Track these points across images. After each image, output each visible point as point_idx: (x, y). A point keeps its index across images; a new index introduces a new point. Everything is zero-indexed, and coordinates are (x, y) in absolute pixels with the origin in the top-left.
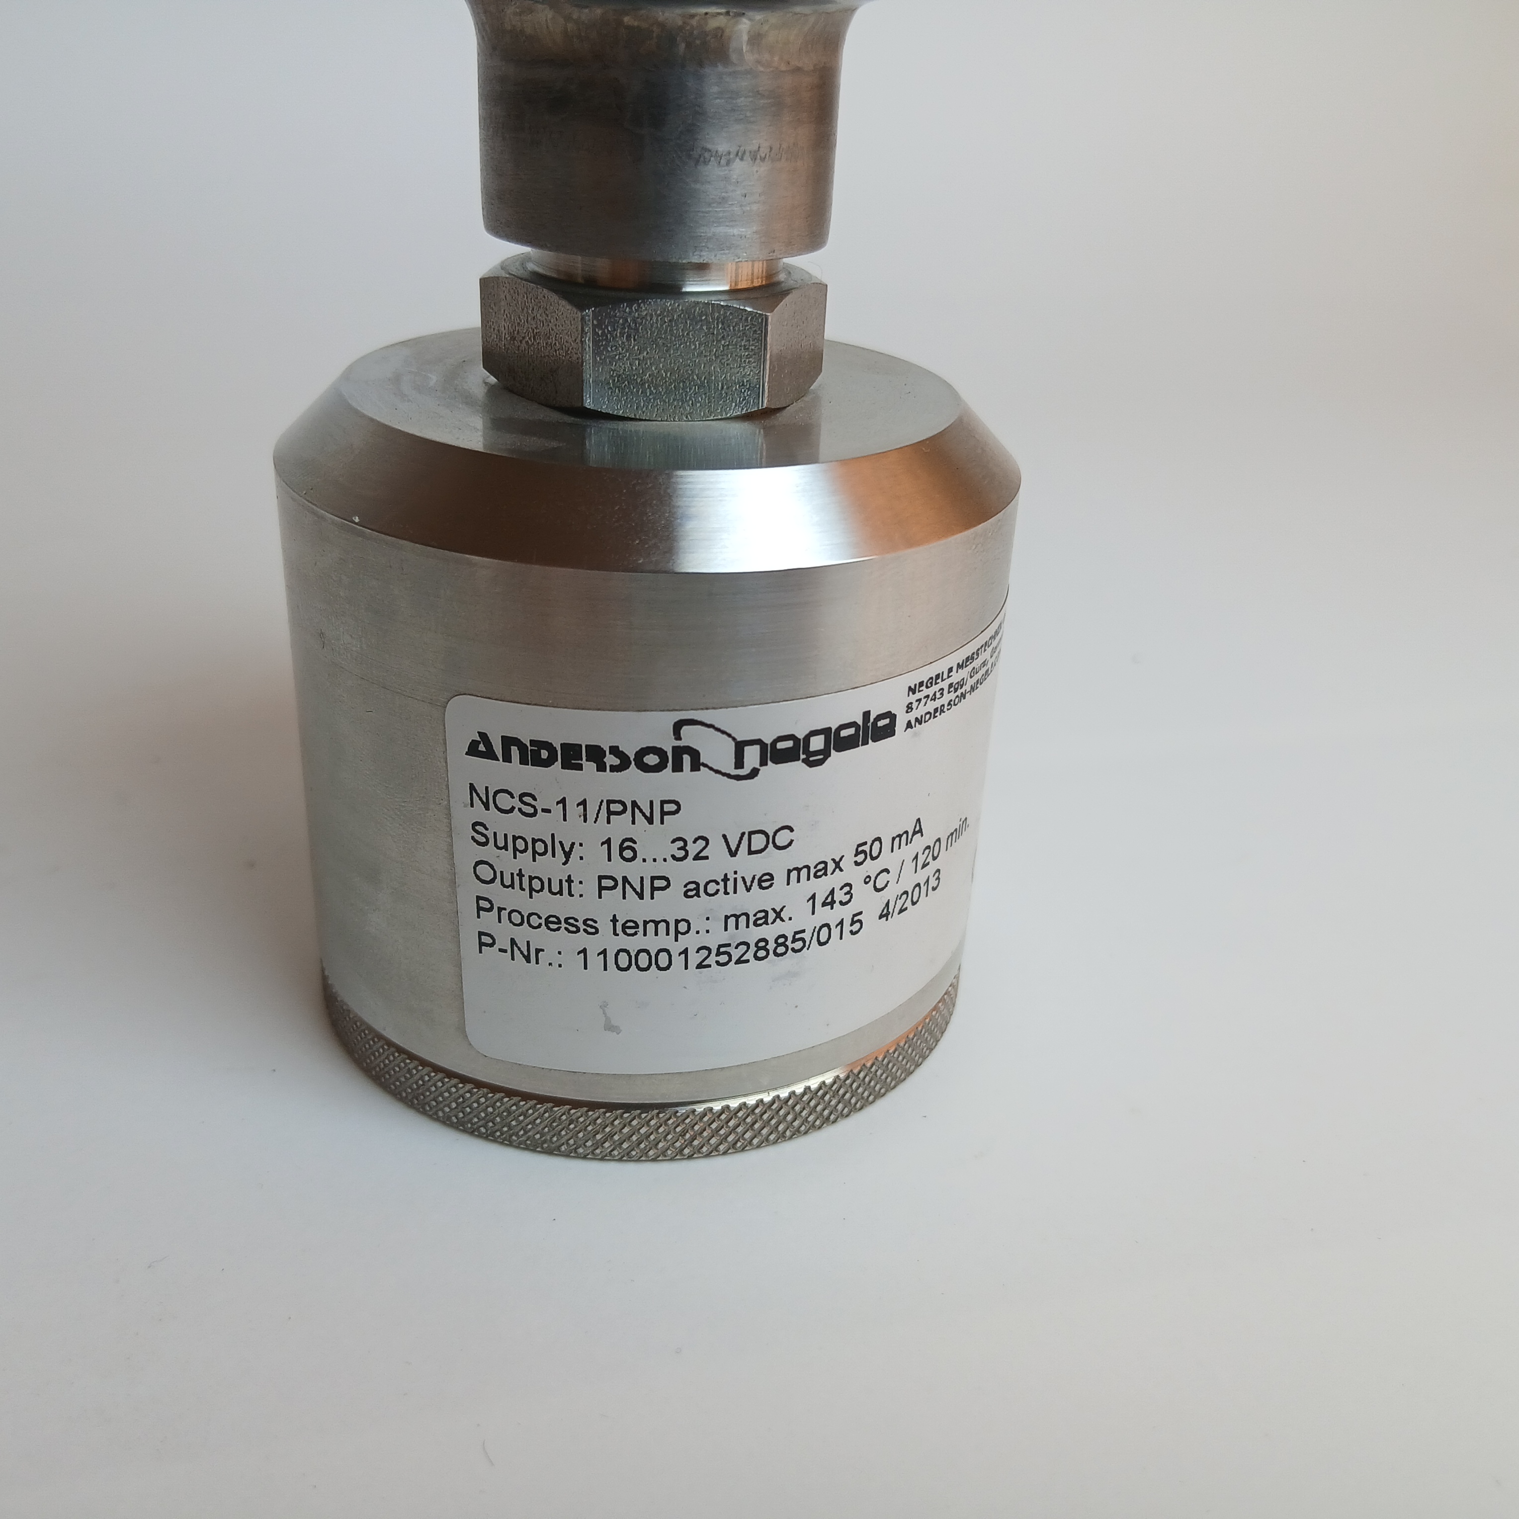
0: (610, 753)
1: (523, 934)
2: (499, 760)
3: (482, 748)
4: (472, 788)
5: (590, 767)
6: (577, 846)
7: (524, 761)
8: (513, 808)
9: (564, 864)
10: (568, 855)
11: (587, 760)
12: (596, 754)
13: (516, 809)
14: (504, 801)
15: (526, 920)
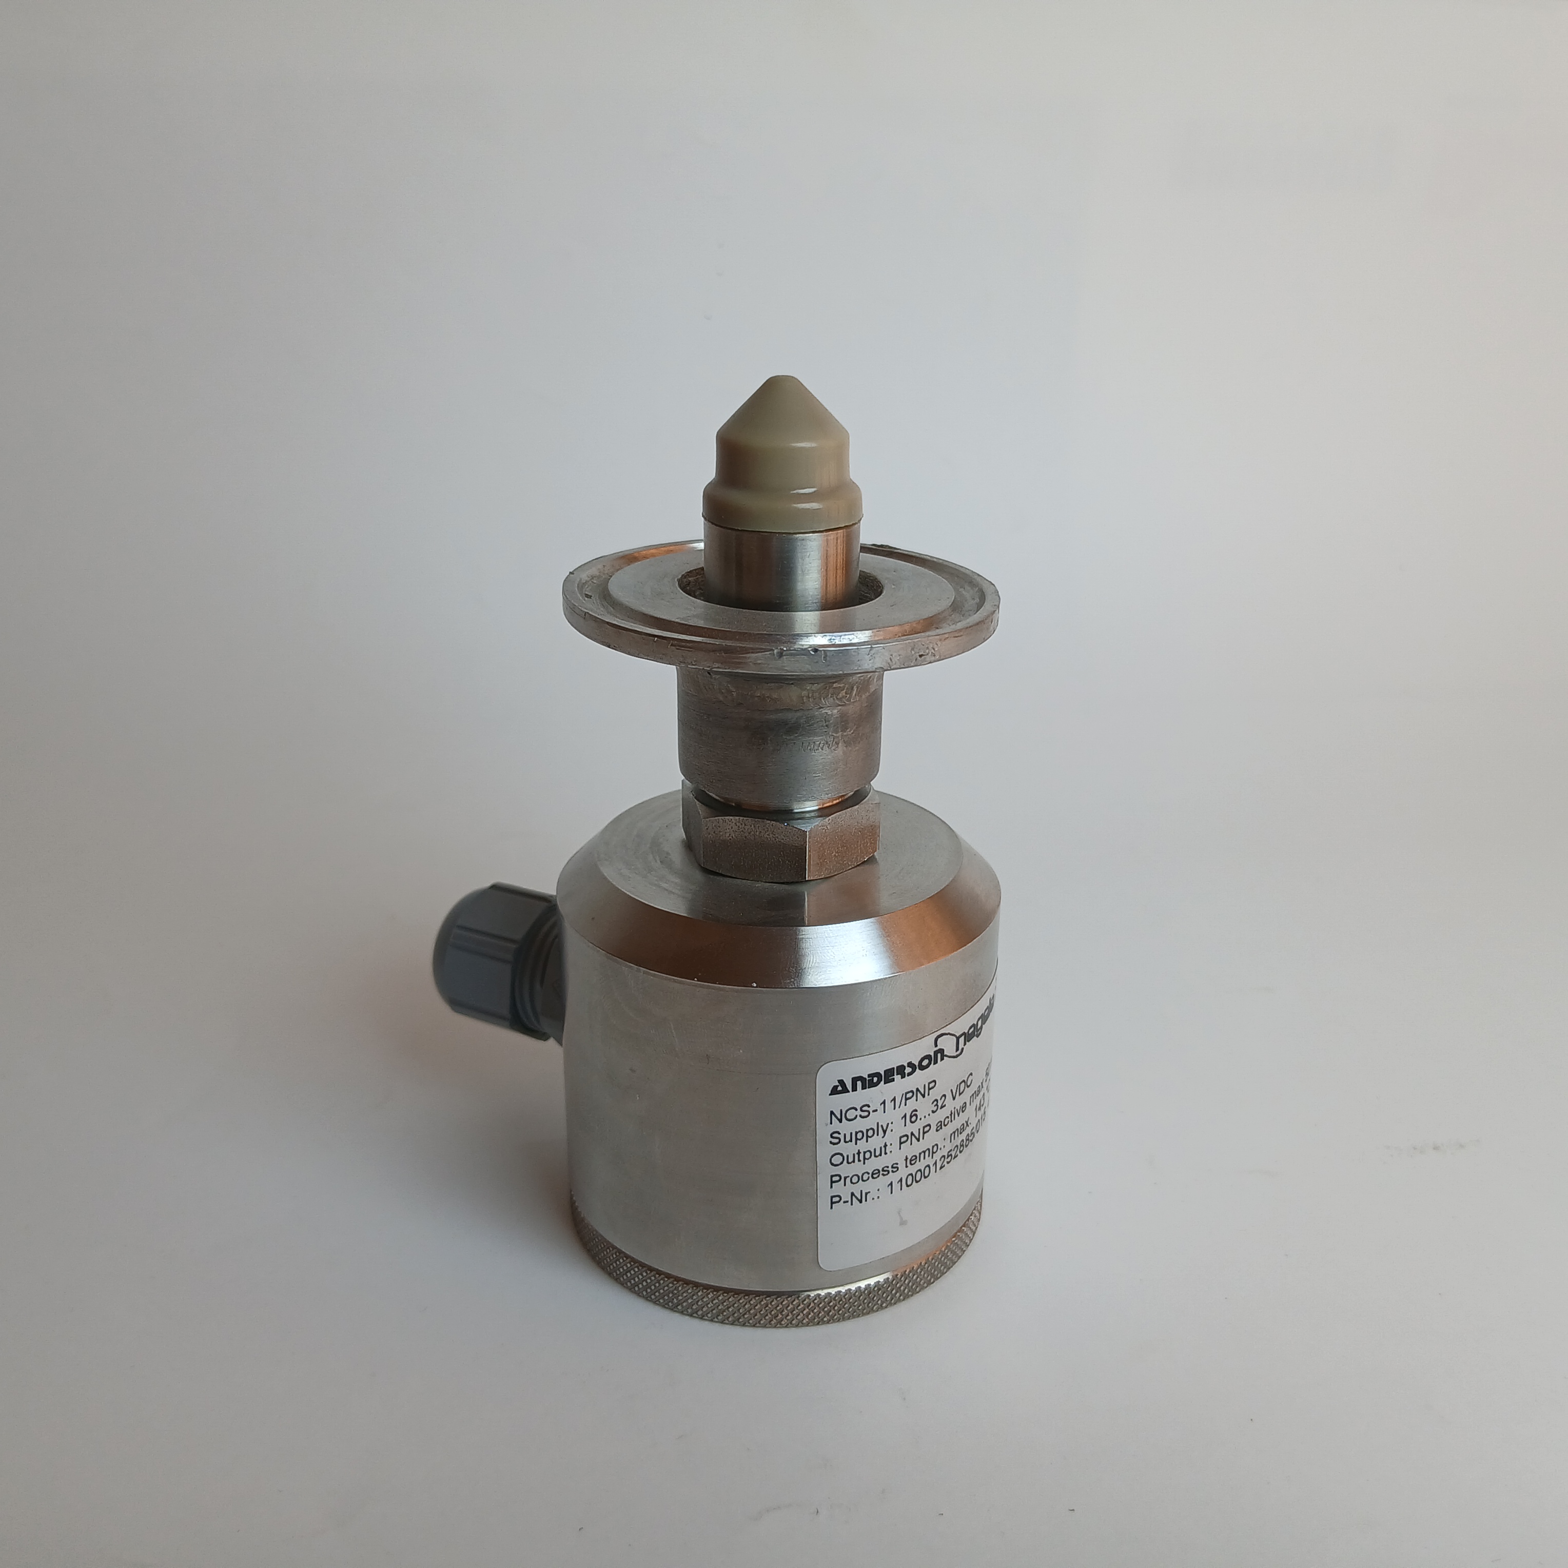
0: (908, 1066)
1: (856, 1189)
2: (849, 1092)
3: (840, 1088)
4: (832, 1113)
5: (897, 1078)
6: (890, 1125)
7: (864, 1088)
8: (856, 1116)
9: (883, 1137)
10: (885, 1132)
11: (897, 1075)
12: (901, 1070)
13: (858, 1116)
14: (851, 1114)
15: (860, 1178)
